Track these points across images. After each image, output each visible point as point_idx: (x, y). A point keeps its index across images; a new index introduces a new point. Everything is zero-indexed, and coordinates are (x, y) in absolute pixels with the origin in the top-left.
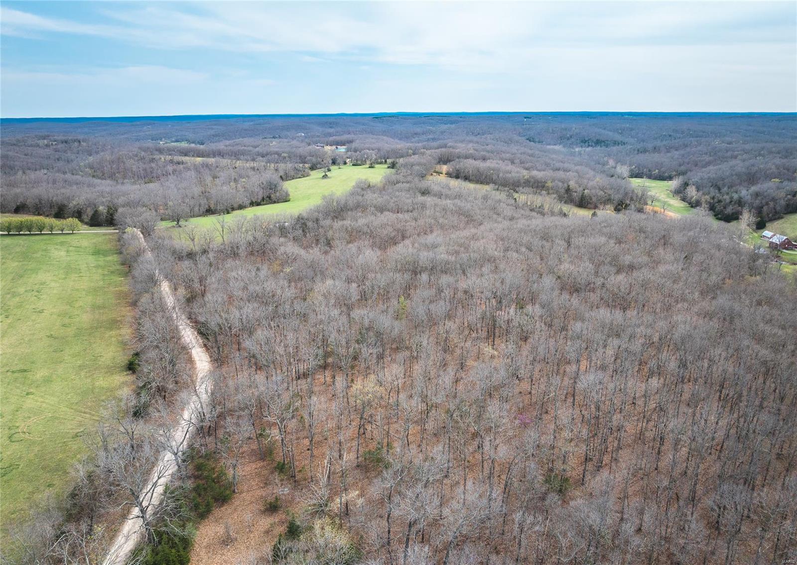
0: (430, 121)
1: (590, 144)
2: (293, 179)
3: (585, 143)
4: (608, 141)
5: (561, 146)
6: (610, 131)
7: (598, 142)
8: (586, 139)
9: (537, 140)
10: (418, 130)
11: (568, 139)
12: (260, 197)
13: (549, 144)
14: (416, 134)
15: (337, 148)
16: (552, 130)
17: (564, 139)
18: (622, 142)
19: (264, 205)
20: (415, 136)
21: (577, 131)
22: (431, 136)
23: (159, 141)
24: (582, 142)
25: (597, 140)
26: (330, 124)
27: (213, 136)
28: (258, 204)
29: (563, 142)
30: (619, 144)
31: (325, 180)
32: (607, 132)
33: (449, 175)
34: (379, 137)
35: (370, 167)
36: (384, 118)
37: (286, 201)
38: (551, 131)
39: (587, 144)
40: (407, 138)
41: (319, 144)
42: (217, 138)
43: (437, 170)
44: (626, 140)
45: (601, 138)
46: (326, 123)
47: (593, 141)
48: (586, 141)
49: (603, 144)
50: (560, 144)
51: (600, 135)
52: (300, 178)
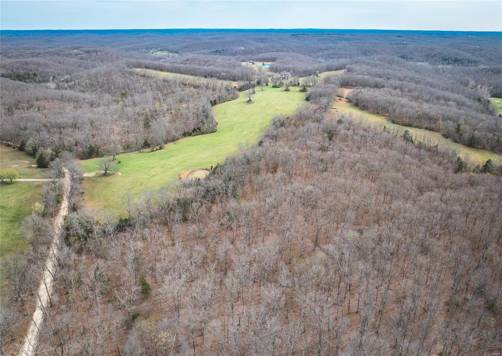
0: (330, 38)
1: (450, 62)
2: (225, 101)
3: (446, 61)
4: (463, 60)
5: (427, 63)
6: (464, 50)
7: (456, 61)
8: (447, 58)
9: (409, 57)
10: (322, 46)
11: (433, 57)
12: (192, 127)
13: (418, 61)
14: (320, 49)
15: (264, 64)
16: (421, 50)
17: (429, 57)
18: (474, 61)
19: (194, 136)
20: (320, 51)
21: (439, 51)
22: (331, 52)
23: (150, 50)
24: (443, 60)
25: (455, 59)
26: (262, 39)
27: (185, 47)
28: (190, 135)
29: (428, 59)
30: (472, 62)
31: (249, 106)
32: (462, 52)
33: (349, 100)
34: (295, 54)
35: (285, 90)
36: (299, 36)
37: (213, 132)
38: (419, 51)
39: (447, 62)
40: (314, 52)
41: (251, 61)
42: (187, 49)
43: (339, 94)
44: (478, 59)
45: (458, 57)
46: (260, 38)
47: (452, 60)
48: (446, 60)
49: (459, 62)
50: (426, 61)
51: (457, 55)
52: (230, 100)
